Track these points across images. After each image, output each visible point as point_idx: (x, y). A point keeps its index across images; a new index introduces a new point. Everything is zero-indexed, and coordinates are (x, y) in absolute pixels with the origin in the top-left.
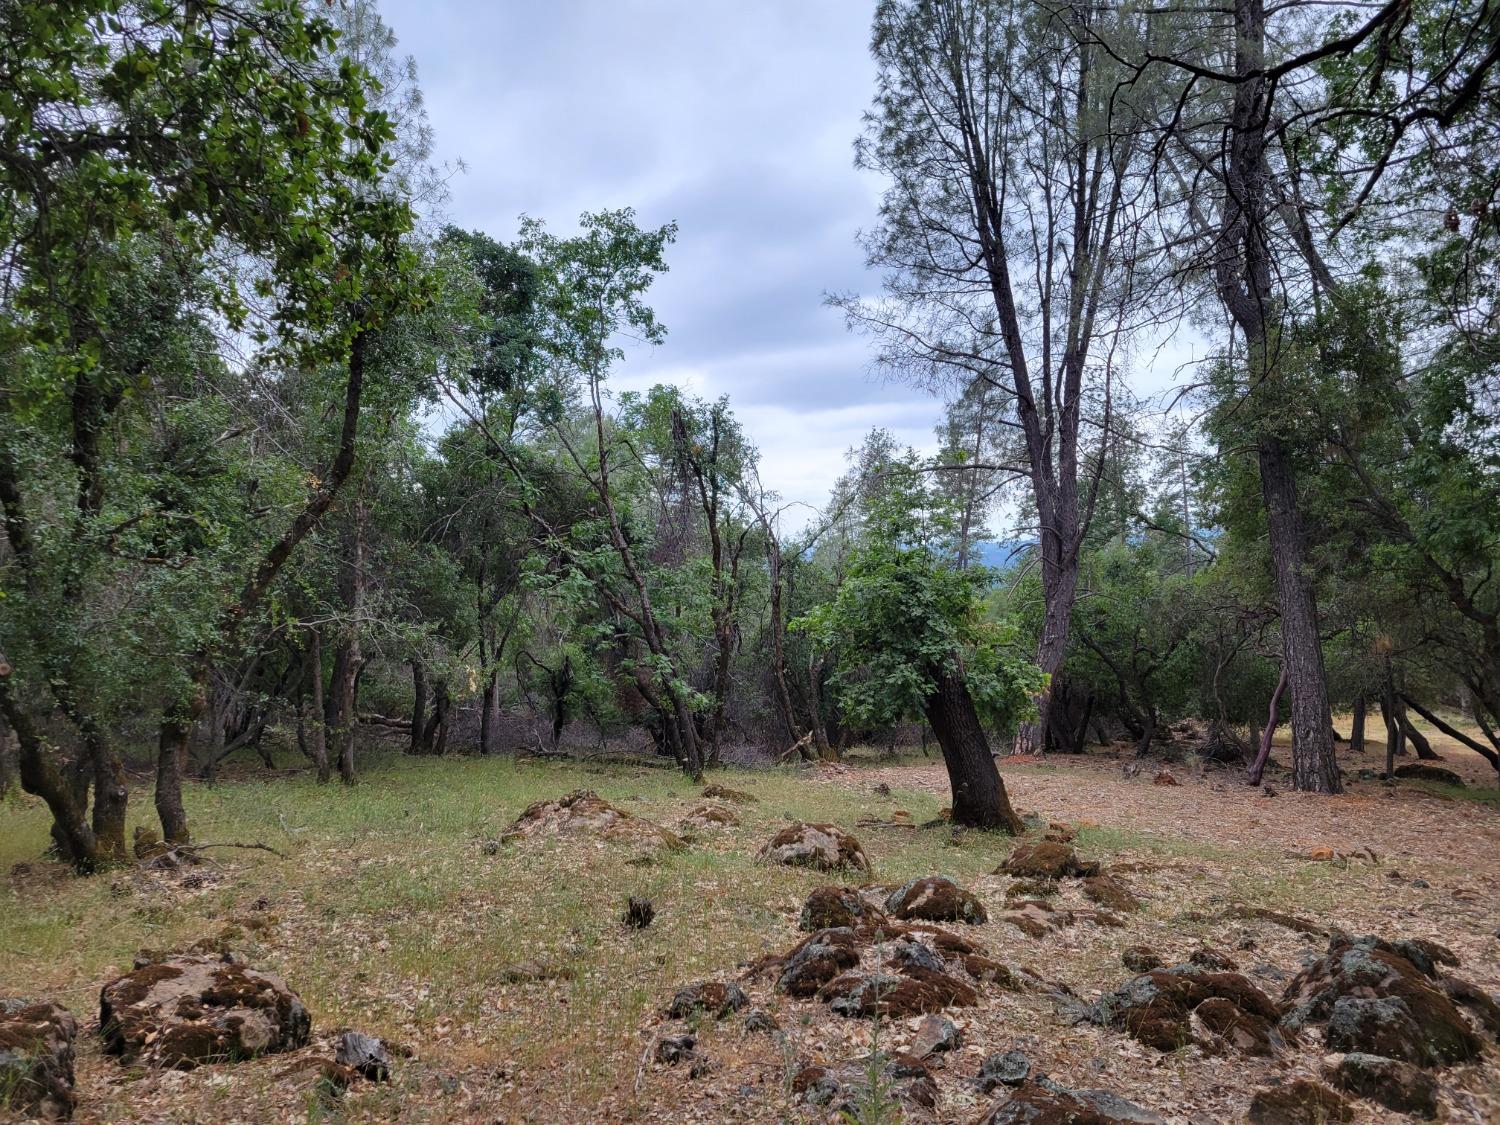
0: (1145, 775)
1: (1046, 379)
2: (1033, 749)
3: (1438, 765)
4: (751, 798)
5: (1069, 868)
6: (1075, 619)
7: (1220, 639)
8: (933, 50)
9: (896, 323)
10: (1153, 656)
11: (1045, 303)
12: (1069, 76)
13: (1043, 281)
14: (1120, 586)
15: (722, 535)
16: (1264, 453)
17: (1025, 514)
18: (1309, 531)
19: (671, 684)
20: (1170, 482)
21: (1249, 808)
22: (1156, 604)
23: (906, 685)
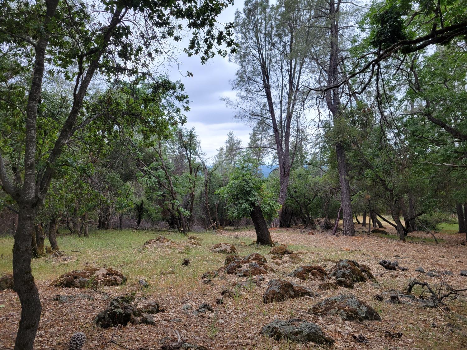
0: (306, 232)
1: (281, 122)
2: (277, 226)
3: (384, 230)
4: (202, 240)
5: (286, 252)
6: (288, 190)
7: (326, 195)
8: (250, 29)
9: (240, 106)
10: (309, 200)
11: (281, 102)
12: (287, 39)
13: (280, 96)
14: (301, 180)
15: (192, 167)
16: (337, 147)
17: (275, 158)
18: (348, 167)
19: (179, 208)
20: (316, 149)
21: (332, 240)
22: (310, 186)
23: (246, 208)
